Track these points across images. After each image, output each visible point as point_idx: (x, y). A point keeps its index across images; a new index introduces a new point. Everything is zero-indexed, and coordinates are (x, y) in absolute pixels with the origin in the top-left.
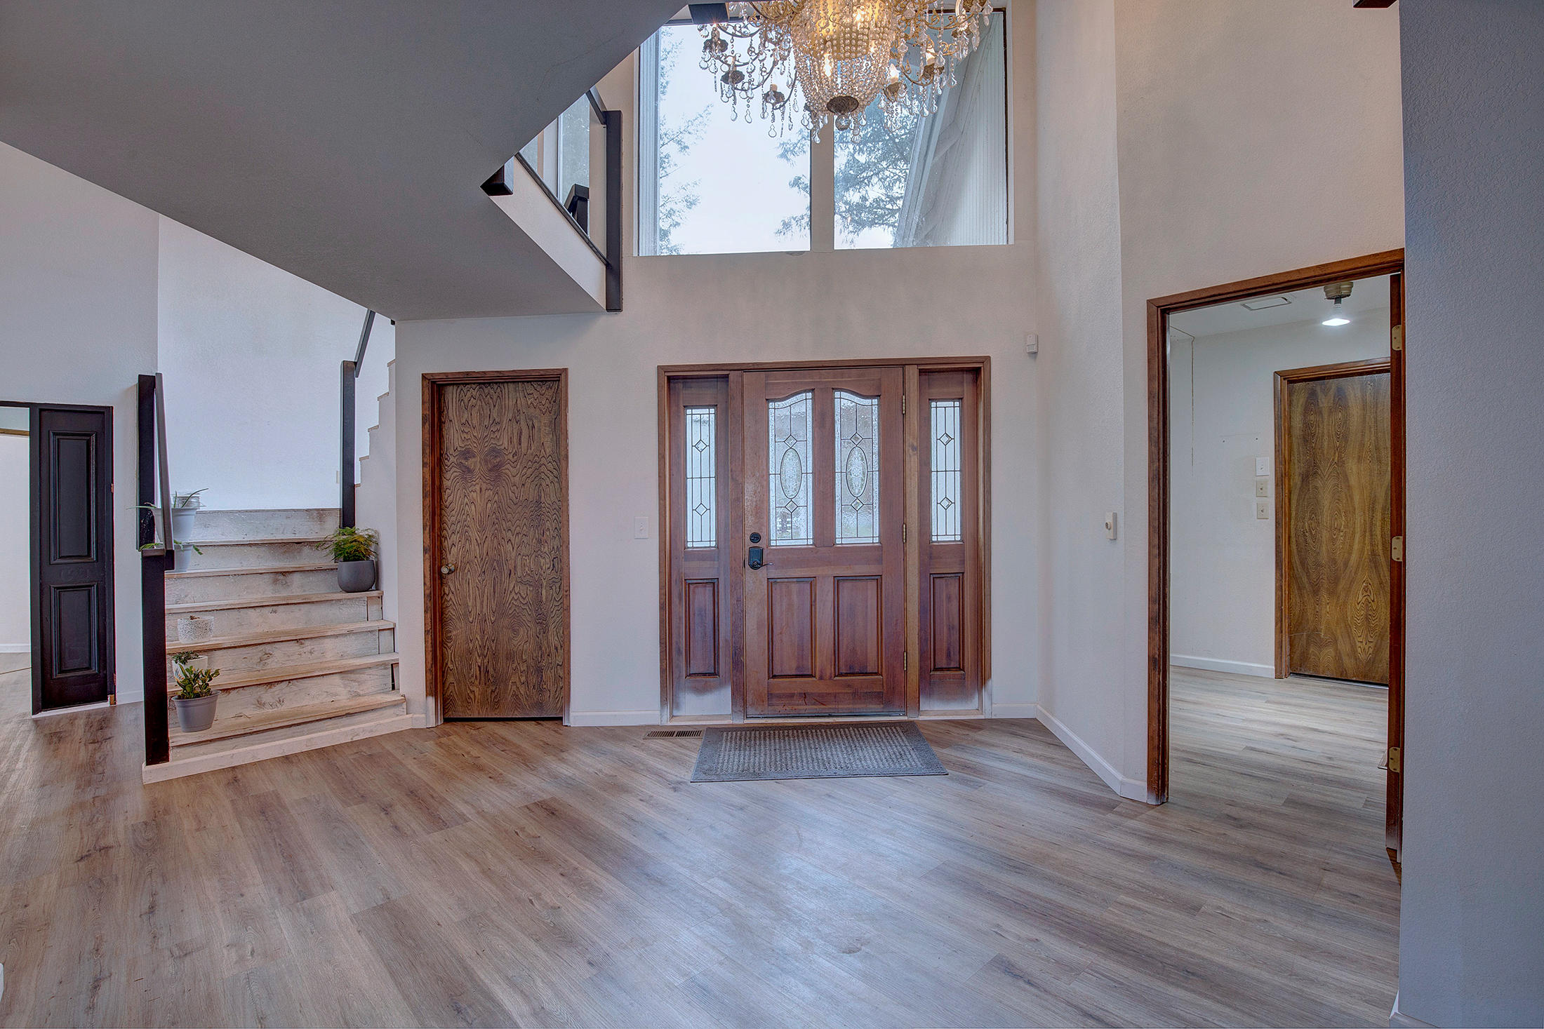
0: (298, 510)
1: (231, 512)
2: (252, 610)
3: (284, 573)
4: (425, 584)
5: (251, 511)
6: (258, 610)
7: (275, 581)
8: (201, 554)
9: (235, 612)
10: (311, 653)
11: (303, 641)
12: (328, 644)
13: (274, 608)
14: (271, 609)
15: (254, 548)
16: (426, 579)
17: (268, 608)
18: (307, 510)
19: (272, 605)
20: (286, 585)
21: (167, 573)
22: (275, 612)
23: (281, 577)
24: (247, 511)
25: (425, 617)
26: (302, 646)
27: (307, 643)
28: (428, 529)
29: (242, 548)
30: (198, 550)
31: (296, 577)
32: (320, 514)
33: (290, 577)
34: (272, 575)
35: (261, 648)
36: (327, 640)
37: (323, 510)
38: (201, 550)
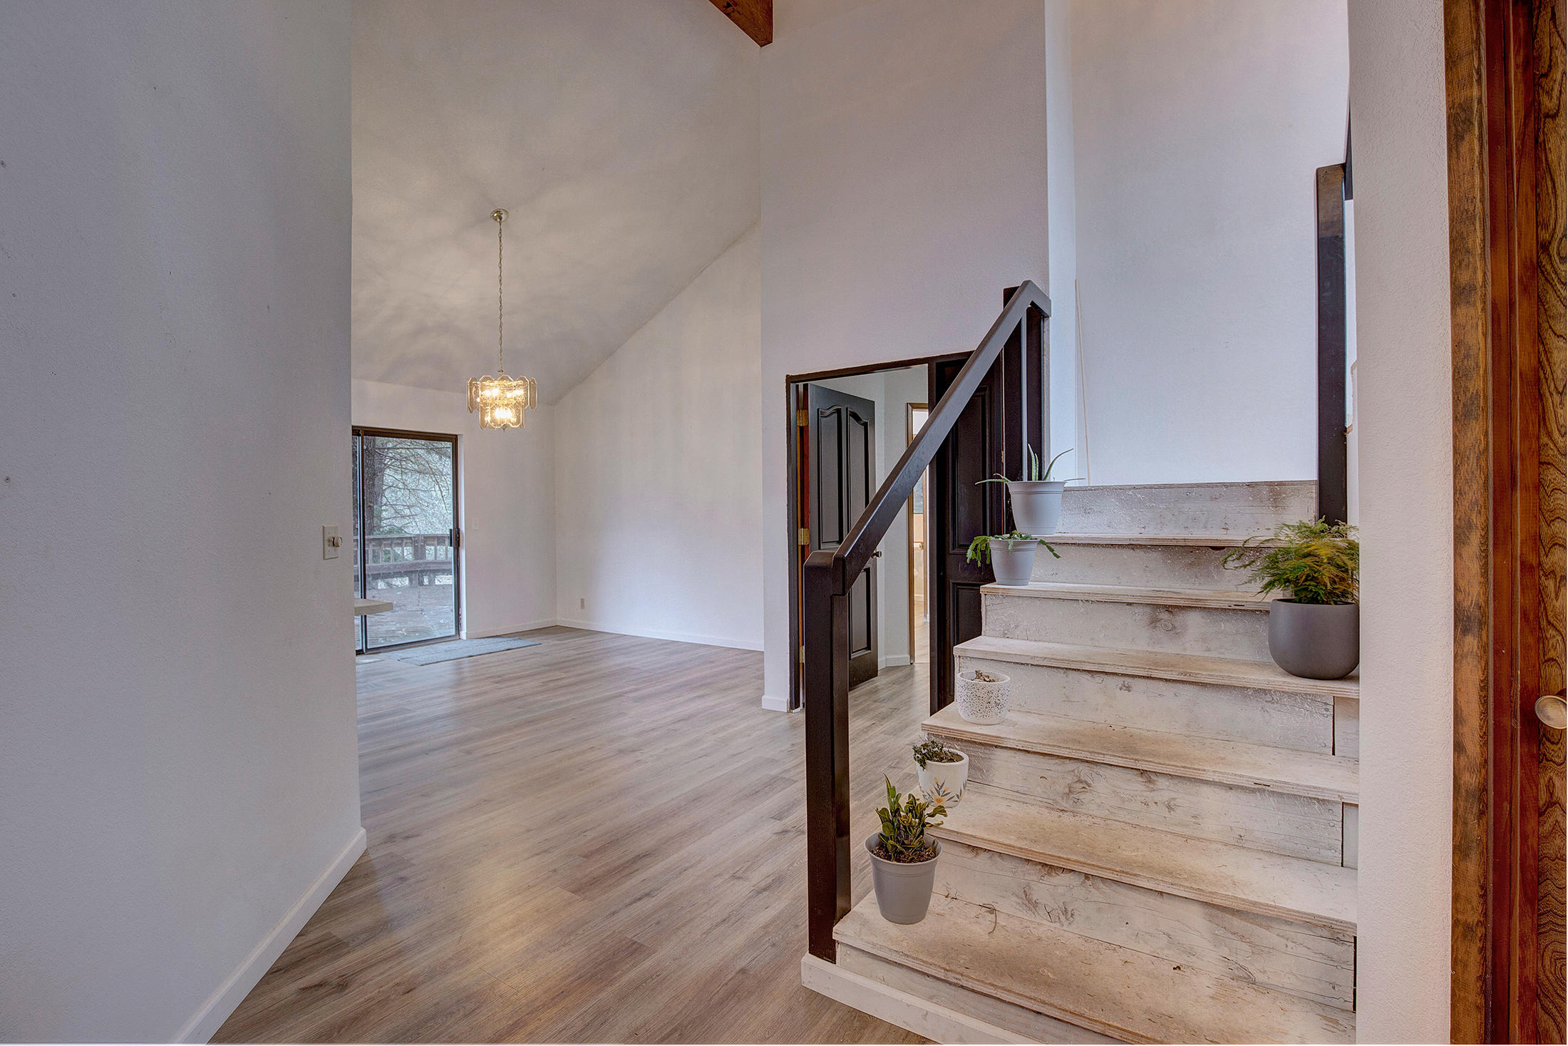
0: (1232, 485)
1: (1122, 488)
2: (1088, 676)
3: (1169, 609)
4: (1459, 747)
5: (1152, 487)
6: (1098, 678)
7: (1154, 622)
8: (1058, 557)
9: (1061, 674)
10: (1169, 808)
11: (1153, 777)
12: (1210, 799)
13: (1128, 680)
14: (1120, 680)
15: (1139, 553)
16: (1465, 730)
17: (1116, 678)
18: (1249, 485)
19: (1123, 675)
20: (1173, 631)
21: (985, 588)
22: (1128, 689)
23: (1165, 616)
24: (1145, 487)
25: (1455, 869)
26: (1151, 786)
27: (1162, 783)
28: (1475, 539)
29: (1119, 551)
30: (1052, 550)
31: (1194, 619)
32: (1276, 492)
33: (1180, 618)
34: (1148, 610)
35: (1071, 766)
36: (1205, 790)
37: (1281, 484)
38: (1057, 549)
